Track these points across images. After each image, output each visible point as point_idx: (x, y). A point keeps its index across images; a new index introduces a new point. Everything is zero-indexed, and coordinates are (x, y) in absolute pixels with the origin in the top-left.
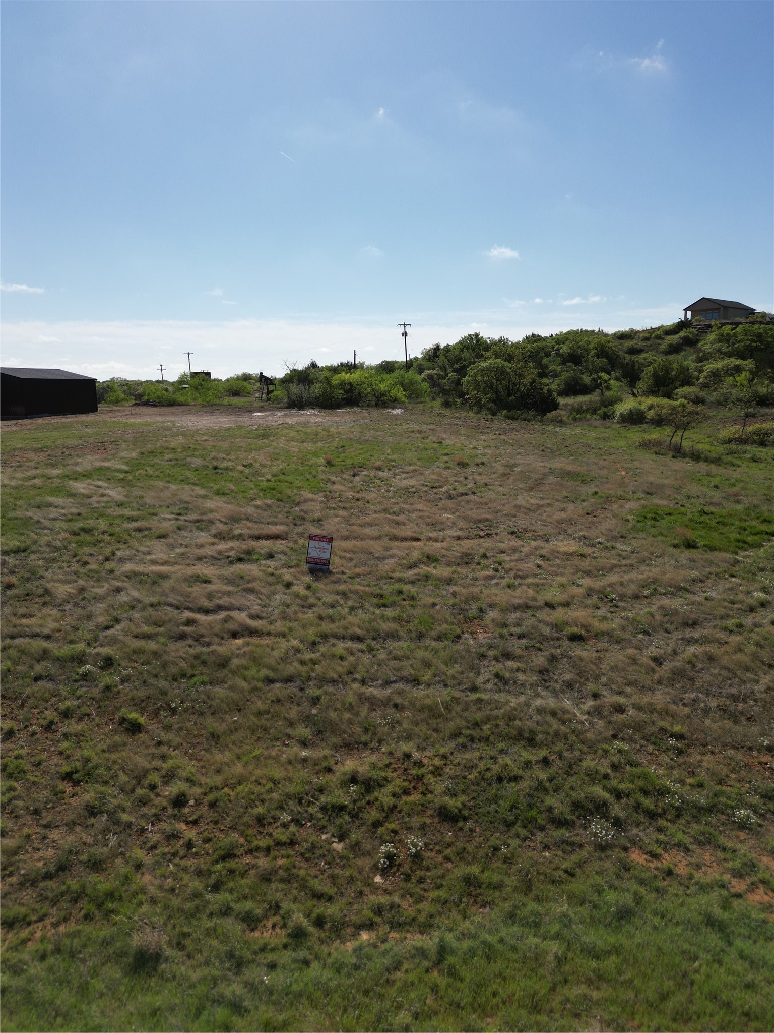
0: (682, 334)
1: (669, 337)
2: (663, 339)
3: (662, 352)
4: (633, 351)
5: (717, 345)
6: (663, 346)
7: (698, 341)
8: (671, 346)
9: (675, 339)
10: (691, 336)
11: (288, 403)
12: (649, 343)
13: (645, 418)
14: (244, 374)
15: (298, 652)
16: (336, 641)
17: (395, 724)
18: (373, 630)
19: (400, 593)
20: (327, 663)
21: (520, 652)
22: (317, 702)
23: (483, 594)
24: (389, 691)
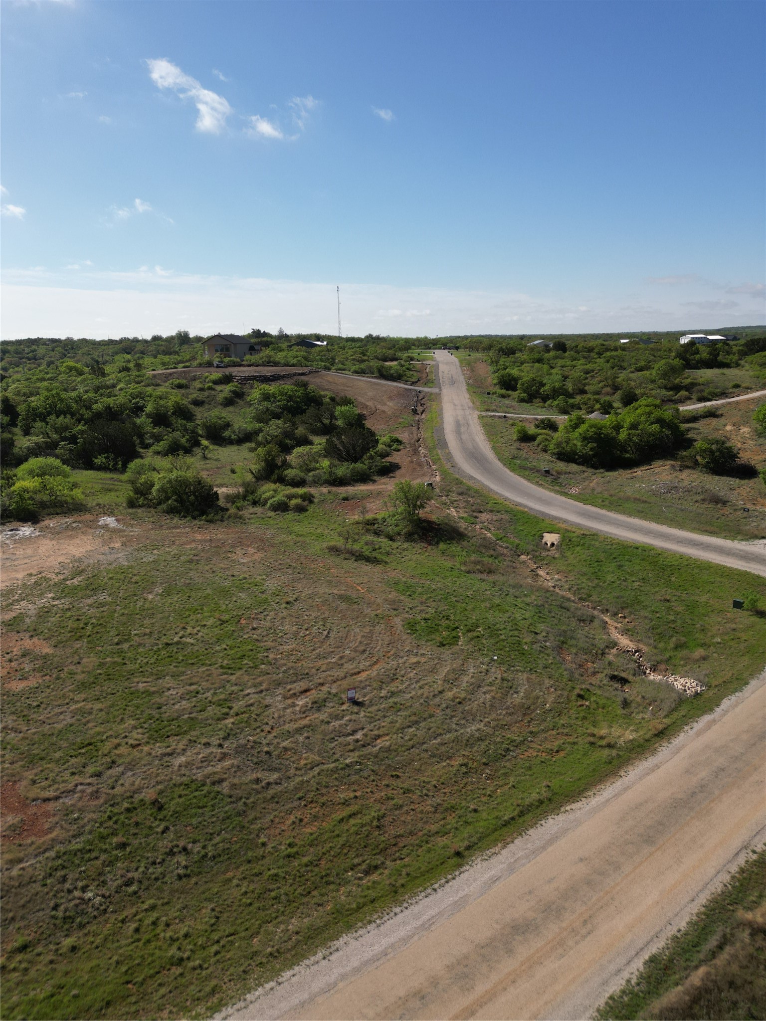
2: (214, 390)
13: (289, 506)
15: (402, 738)
16: (406, 730)
17: (452, 748)
18: (410, 722)
19: (396, 704)
20: (415, 738)
21: (453, 714)
22: (427, 751)
23: (419, 694)
24: (439, 740)
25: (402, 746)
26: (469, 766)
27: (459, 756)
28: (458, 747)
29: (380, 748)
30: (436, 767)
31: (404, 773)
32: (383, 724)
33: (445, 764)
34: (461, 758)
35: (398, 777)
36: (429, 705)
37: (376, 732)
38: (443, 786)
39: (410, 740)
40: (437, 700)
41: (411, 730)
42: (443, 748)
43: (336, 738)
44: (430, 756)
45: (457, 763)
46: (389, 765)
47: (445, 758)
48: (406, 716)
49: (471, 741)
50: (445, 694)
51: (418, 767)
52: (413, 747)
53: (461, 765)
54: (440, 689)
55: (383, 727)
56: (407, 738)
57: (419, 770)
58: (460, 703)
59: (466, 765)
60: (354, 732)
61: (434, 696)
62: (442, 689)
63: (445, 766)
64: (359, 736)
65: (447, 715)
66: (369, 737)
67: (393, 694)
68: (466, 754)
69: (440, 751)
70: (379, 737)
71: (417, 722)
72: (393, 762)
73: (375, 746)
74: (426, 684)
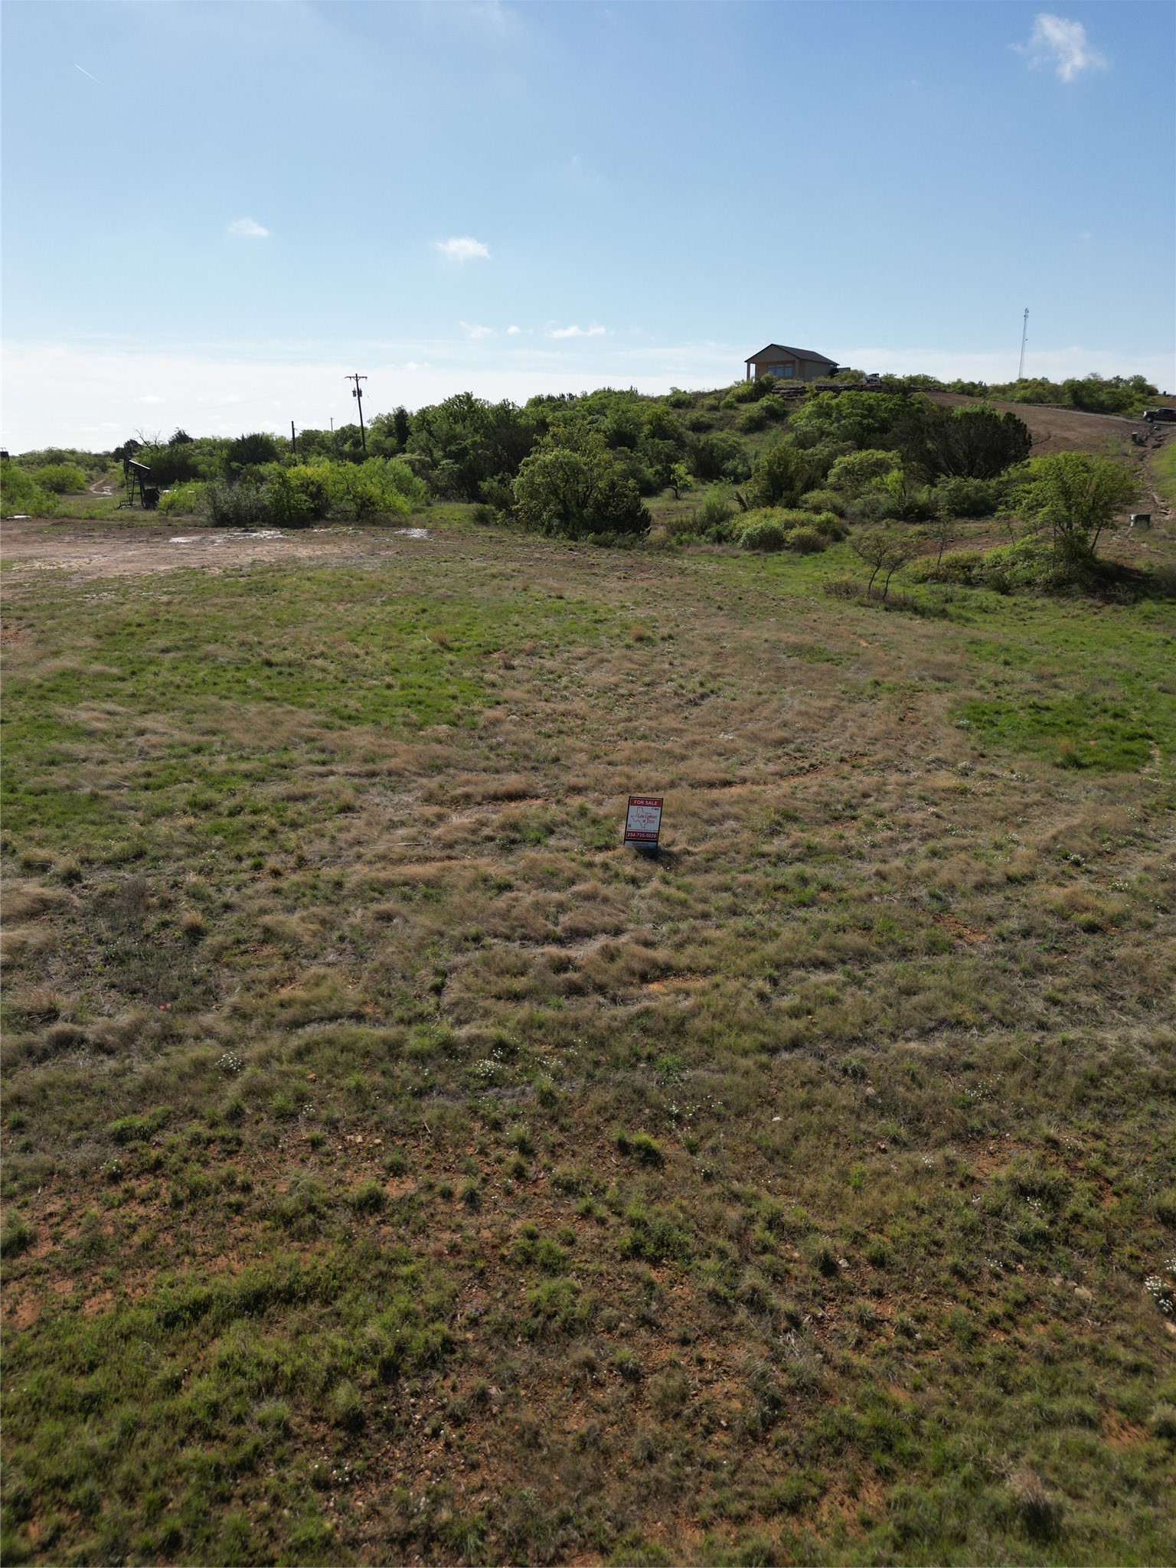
0: (764, 402)
1: (744, 407)
2: (736, 408)
3: (740, 430)
4: (698, 427)
5: (816, 422)
6: (740, 421)
7: (785, 414)
8: (751, 419)
9: (753, 409)
10: (775, 405)
11: (214, 516)
12: (719, 414)
13: (784, 541)
14: (50, 451)
15: (762, 997)
16: (799, 973)
17: (993, 1095)
18: (831, 947)
19: (804, 881)
20: (823, 1011)
21: (1045, 959)
22: (858, 1075)
23: (916, 872)
24: (939, 1045)
25: (744, 1028)
26: (1071, 1206)
27: (1025, 1142)
28: (1028, 1098)
29: (640, 1015)
30: (876, 1163)
31: (693, 1149)
32: (713, 934)
33: (927, 1159)
34: (1031, 1156)
35: (651, 1158)
36: (946, 909)
37: (661, 954)
38: (874, 1277)
39: (795, 1013)
40: (990, 903)
41: (820, 977)
42: (951, 1086)
43: (488, 941)
44: (869, 1101)
45: (1003, 1173)
46: (641, 1093)
47: (938, 1133)
48: (824, 925)
49: (1112, 1087)
50: (1032, 888)
51: (777, 1140)
52: (794, 1044)
53: (1023, 1191)
54: (1015, 869)
55: (705, 942)
56: (786, 1002)
57: (776, 1154)
58: (1092, 929)
59: (1052, 1197)
60: (577, 935)
61: (981, 887)
62: (1026, 870)
63: (930, 1172)
64: (584, 952)
65: (1014, 958)
66: (620, 963)
67: (811, 852)
68: (1068, 1138)
69: (927, 1093)
70: (665, 971)
71: (861, 956)
72: (662, 1084)
73: (624, 1001)
74: (963, 848)
